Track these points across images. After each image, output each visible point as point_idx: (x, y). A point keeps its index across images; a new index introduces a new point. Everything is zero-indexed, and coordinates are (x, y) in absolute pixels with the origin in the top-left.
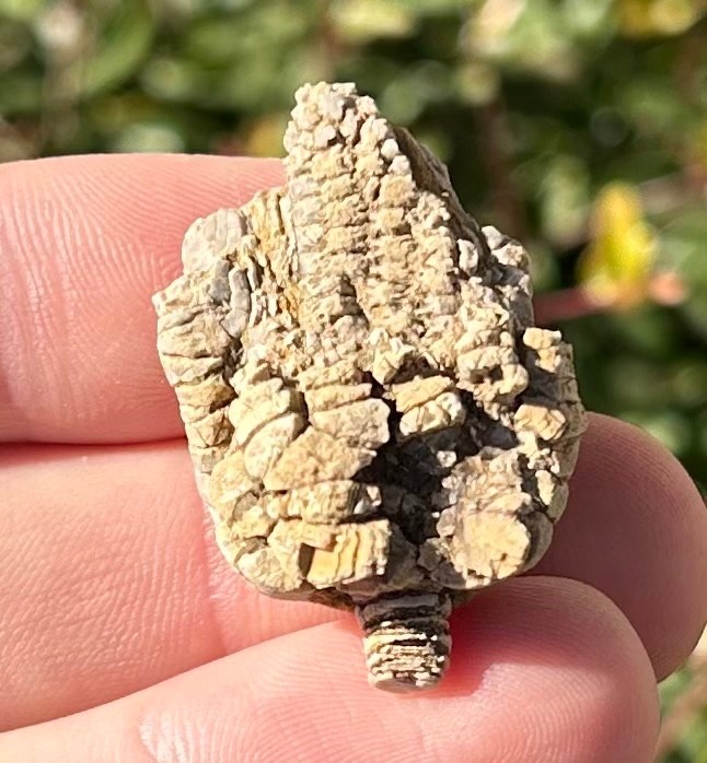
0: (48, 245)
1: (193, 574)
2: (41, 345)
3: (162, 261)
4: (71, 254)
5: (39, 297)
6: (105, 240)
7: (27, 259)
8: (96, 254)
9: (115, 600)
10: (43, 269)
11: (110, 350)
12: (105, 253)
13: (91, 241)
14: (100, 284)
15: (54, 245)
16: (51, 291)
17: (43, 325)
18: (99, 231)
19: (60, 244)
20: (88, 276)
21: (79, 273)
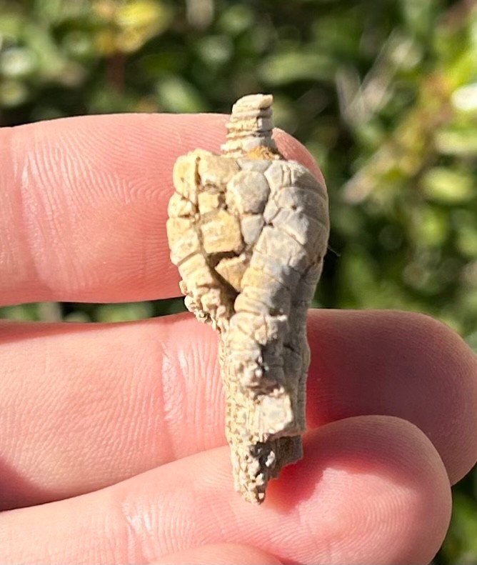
0: (57, 177)
1: (154, 402)
2: (55, 241)
3: (130, 184)
4: (72, 182)
5: (53, 212)
6: (94, 173)
7: (45, 186)
8: (88, 182)
9: (106, 417)
10: (55, 193)
11: (99, 243)
12: (94, 182)
13: (85, 173)
14: (91, 201)
15: (61, 177)
16: (60, 206)
17: (56, 229)
18: (90, 167)
19: (65, 175)
20: (84, 196)
21: (77, 194)
